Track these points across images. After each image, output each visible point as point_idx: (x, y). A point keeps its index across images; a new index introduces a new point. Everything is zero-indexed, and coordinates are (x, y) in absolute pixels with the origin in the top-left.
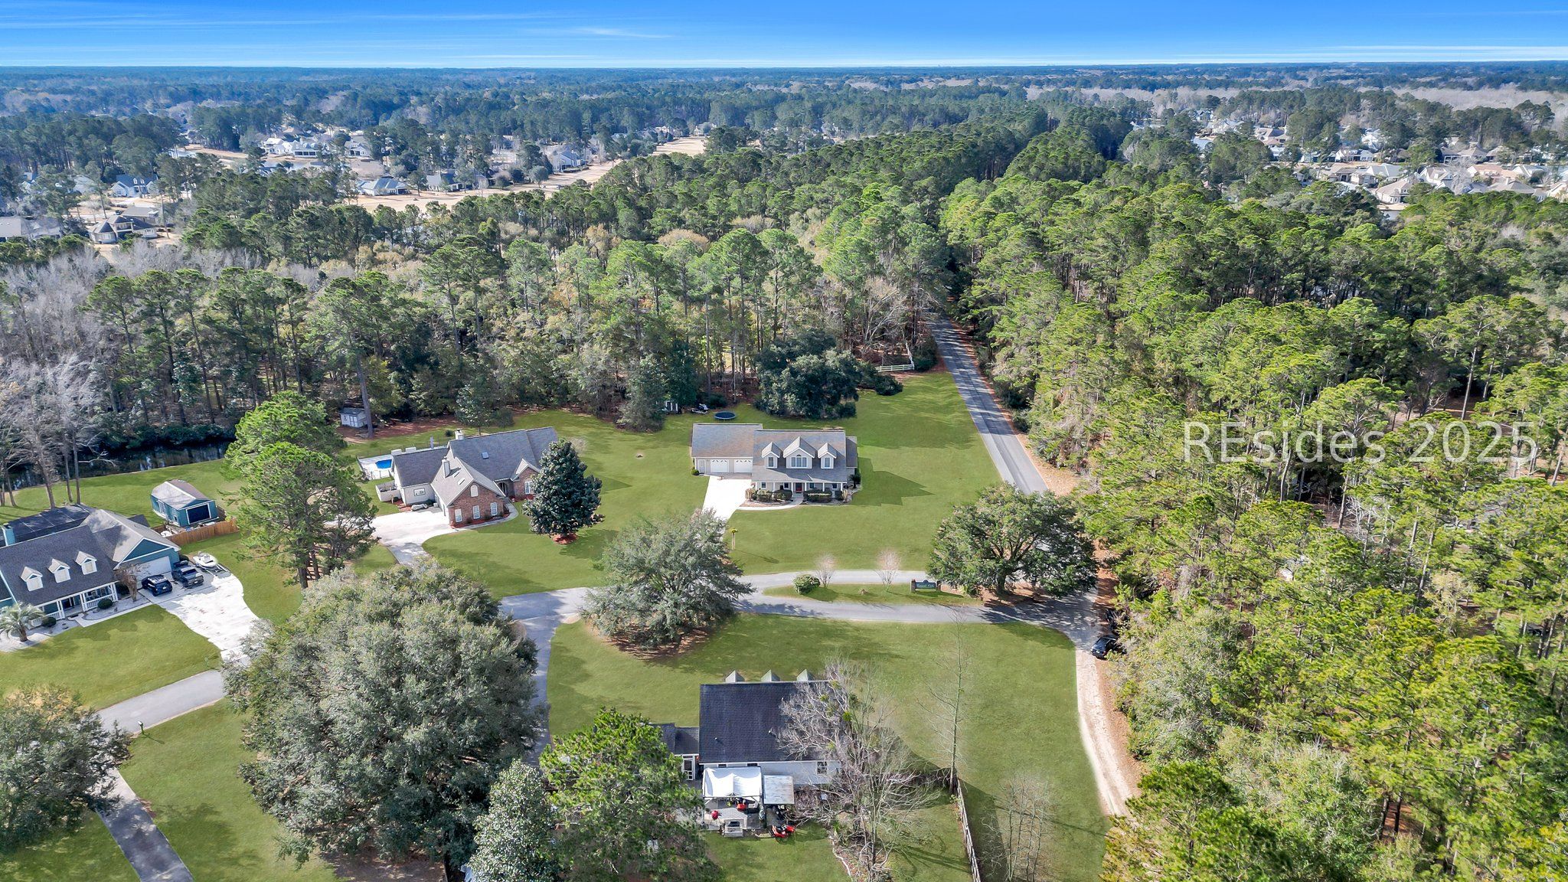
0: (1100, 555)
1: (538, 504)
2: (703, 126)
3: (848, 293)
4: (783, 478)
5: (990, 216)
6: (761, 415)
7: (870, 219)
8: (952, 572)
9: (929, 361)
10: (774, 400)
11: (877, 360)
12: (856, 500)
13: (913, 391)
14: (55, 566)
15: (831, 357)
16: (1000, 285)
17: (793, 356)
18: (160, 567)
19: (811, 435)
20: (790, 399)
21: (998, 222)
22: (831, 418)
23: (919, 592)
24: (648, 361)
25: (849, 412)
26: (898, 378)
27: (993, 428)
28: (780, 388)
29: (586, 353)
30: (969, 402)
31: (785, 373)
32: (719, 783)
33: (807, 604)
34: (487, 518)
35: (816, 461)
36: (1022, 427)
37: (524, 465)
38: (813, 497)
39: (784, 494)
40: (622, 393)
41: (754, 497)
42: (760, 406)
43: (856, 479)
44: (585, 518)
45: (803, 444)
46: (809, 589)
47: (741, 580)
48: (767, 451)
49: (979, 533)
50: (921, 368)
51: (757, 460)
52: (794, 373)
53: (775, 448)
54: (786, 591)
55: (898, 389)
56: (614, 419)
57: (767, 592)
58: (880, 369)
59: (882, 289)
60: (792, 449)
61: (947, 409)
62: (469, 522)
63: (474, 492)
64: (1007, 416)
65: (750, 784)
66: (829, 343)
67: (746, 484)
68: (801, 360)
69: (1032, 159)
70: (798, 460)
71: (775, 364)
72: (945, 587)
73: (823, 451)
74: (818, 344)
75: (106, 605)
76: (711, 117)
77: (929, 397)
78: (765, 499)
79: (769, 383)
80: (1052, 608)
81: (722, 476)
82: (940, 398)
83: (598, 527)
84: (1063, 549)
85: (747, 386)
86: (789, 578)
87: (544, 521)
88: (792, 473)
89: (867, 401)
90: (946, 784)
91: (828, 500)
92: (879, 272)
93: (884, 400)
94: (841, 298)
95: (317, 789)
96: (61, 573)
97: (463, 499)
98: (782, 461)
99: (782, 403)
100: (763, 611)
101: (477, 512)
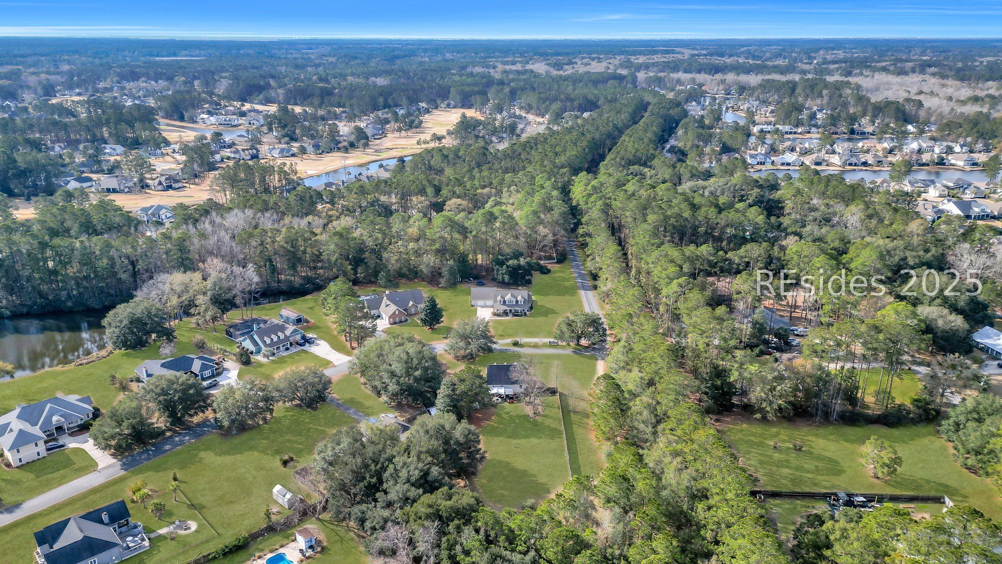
0: (608, 332)
1: (423, 317)
2: (446, 102)
3: (529, 232)
4: (505, 308)
5: (590, 195)
6: (495, 283)
7: (537, 198)
8: (561, 337)
9: (562, 258)
10: (500, 277)
11: (540, 259)
12: (531, 316)
13: (556, 272)
14: (273, 336)
15: (522, 261)
16: (591, 229)
17: (507, 260)
18: (298, 337)
19: (515, 292)
20: (507, 278)
21: (592, 199)
22: (523, 285)
23: (551, 345)
24: (451, 262)
25: (529, 282)
26: (549, 267)
27: (585, 288)
28: (502, 273)
29: (425, 258)
30: (577, 277)
31: (504, 267)
32: (494, 390)
33: (516, 349)
34: (401, 322)
35: (517, 301)
36: (595, 287)
37: (411, 303)
38: (516, 315)
39: (506, 313)
40: (440, 274)
41: (495, 314)
42: (494, 279)
43: (531, 308)
44: (438, 322)
45: (512, 295)
46: (516, 344)
47: (494, 340)
48: (499, 298)
49: (569, 325)
50: (559, 262)
51: (495, 301)
52: (508, 267)
53: (502, 297)
54: (508, 344)
55: (548, 271)
56: (438, 285)
57: (502, 345)
58: (542, 262)
59: (542, 230)
60: (508, 297)
61: (568, 280)
62: (395, 323)
63: (397, 313)
64: (590, 283)
65: (501, 391)
66: (521, 254)
67: (491, 310)
68: (511, 262)
69: (618, 153)
70: (510, 301)
71: (501, 263)
72: (560, 343)
73: (519, 298)
74: (517, 255)
75: (287, 349)
76: (451, 96)
77: (561, 274)
78: (498, 315)
79: (498, 270)
80: (594, 349)
81: (482, 307)
82: (566, 275)
83: (442, 324)
84: (597, 330)
85: (489, 270)
86: (509, 341)
87: (424, 322)
88: (508, 306)
89: (537, 277)
90: (553, 392)
91: (521, 316)
92: (541, 222)
93: (544, 276)
94: (525, 233)
95: (393, 387)
96: (275, 339)
97: (393, 316)
98: (504, 302)
99: (503, 278)
100: (501, 351)
101: (397, 320)
